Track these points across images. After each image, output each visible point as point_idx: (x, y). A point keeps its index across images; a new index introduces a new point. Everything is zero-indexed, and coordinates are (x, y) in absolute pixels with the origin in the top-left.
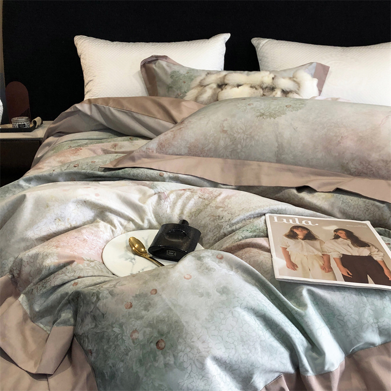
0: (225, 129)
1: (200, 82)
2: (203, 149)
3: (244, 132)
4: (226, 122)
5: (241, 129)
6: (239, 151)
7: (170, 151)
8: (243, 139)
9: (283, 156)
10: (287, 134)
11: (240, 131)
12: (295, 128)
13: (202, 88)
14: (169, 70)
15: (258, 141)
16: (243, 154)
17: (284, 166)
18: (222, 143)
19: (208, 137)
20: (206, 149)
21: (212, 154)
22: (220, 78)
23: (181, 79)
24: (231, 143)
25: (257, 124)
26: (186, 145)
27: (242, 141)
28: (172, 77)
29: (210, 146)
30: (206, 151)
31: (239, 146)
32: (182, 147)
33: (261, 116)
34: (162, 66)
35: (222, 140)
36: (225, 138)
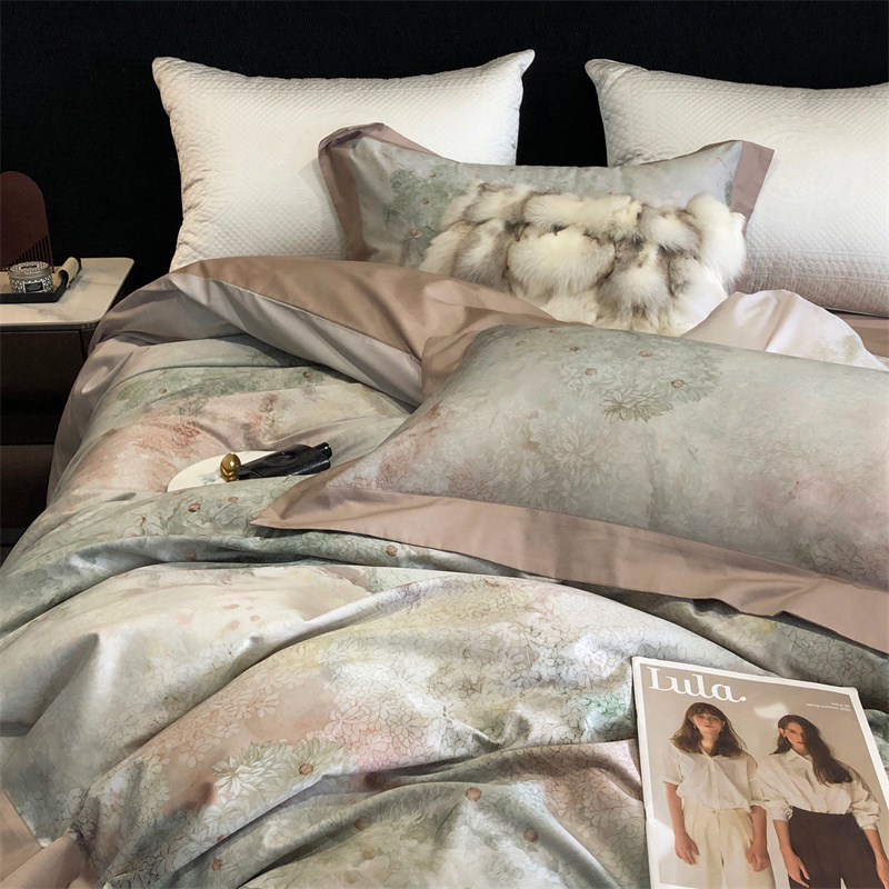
0: (532, 439)
1: (465, 214)
2: (482, 483)
3: (577, 451)
4: (535, 420)
5: (570, 442)
6: (565, 494)
7: (409, 486)
8: (575, 467)
9: (665, 517)
10: (674, 464)
11: (568, 447)
12: (693, 450)
13: (469, 227)
14: (389, 169)
15: (608, 475)
16: (575, 502)
17: (666, 539)
18: (527, 473)
19: (495, 457)
20: (491, 484)
21: (504, 496)
22: (512, 206)
23: (418, 193)
24: (547, 474)
25: (606, 432)
26: (444, 471)
27: (573, 472)
28: (395, 186)
29: (500, 477)
30: (490, 490)
31: (566, 484)
32: (436, 477)
33: (614, 411)
34: (372, 153)
35: (528, 465)
36: (535, 463)
